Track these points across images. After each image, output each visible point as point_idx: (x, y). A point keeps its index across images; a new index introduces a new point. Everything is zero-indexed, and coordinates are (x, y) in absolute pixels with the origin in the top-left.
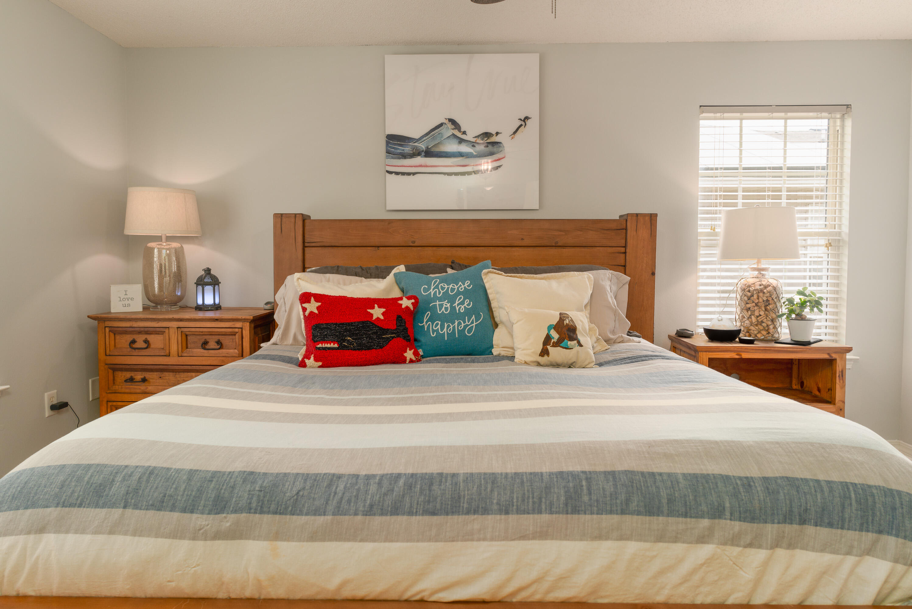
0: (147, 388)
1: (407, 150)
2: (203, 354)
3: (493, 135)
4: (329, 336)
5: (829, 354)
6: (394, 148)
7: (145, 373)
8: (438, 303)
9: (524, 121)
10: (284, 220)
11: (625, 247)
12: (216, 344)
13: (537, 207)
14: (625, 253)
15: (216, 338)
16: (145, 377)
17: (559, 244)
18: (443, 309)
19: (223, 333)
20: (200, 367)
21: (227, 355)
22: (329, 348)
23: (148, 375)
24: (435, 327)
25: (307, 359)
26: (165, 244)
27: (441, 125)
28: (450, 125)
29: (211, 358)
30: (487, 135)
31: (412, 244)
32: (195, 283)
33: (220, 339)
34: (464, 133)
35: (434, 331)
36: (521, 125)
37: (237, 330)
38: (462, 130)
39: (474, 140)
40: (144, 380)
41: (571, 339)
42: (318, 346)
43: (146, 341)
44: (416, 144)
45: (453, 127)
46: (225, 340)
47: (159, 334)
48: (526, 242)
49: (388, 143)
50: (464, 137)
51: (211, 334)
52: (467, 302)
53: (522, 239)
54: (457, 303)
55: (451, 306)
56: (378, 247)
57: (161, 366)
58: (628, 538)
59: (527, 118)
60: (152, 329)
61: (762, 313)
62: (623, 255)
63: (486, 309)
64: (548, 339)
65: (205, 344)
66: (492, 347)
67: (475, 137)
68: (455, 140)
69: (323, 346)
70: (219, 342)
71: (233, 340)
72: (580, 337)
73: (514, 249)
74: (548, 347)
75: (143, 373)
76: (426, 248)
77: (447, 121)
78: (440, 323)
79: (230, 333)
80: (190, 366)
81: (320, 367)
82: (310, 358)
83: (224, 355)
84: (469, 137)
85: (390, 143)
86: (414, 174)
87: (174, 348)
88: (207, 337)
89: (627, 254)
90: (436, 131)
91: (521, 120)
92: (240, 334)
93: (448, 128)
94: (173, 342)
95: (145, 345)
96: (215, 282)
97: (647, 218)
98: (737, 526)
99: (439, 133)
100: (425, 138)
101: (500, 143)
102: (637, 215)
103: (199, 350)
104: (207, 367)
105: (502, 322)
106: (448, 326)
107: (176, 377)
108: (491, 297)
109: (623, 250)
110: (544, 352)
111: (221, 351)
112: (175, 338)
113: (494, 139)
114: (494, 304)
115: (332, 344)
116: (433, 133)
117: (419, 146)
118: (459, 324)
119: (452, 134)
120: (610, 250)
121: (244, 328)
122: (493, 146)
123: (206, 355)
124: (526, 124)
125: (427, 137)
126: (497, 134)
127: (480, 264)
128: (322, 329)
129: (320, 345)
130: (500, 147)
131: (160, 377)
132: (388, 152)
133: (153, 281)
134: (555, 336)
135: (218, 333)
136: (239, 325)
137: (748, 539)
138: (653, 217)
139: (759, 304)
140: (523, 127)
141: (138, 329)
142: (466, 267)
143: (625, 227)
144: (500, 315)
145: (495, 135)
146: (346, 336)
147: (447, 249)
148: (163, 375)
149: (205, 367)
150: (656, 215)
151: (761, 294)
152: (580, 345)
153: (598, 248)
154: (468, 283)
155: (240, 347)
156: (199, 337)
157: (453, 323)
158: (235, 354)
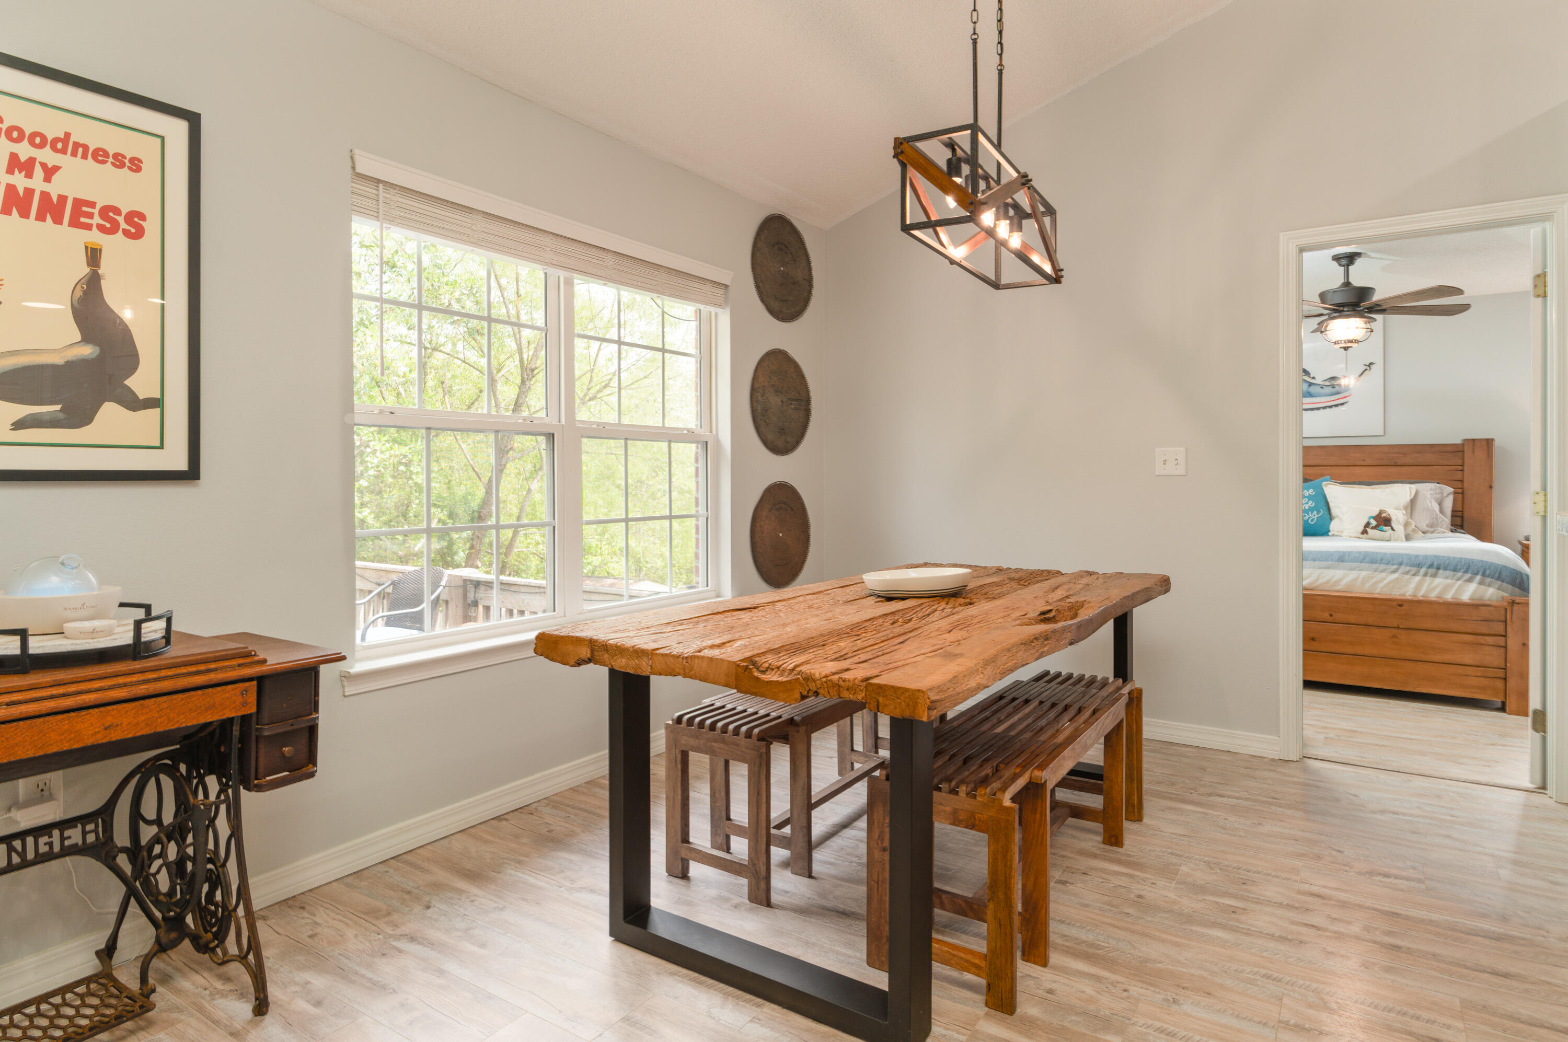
3: (1340, 379)
9: (1369, 366)
11: (1463, 466)
13: (1382, 434)
14: (1463, 470)
30: (1335, 379)
34: (1314, 378)
36: (1366, 369)
38: (1312, 376)
39: (1322, 383)
41: (1386, 525)
45: (1304, 374)
48: (1368, 463)
50: (1313, 381)
52: (1310, 502)
58: (1363, 570)
59: (1372, 364)
62: (1461, 472)
63: (1325, 508)
64: (1368, 525)
66: (1329, 531)
67: (1324, 380)
68: (1305, 382)
72: (1393, 525)
73: (1357, 468)
74: (1368, 529)
84: (1318, 381)
89: (1465, 471)
91: (1366, 365)
97: (1484, 443)
98: (1408, 568)
102: (1474, 440)
105: (1337, 517)
108: (1329, 500)
109: (1460, 468)
110: (1364, 532)
113: (1341, 381)
114: (1331, 505)
120: (1447, 468)
124: (1370, 368)
126: (1344, 377)
127: (1322, 479)
130: (1346, 387)
134: (1374, 523)
137: (1412, 573)
138: (1489, 443)
140: (1368, 370)
142: (1312, 480)
143: (1463, 450)
144: (1334, 511)
145: (1342, 378)
150: (1492, 440)
152: (1393, 529)
153: (1435, 467)
154: (1311, 491)
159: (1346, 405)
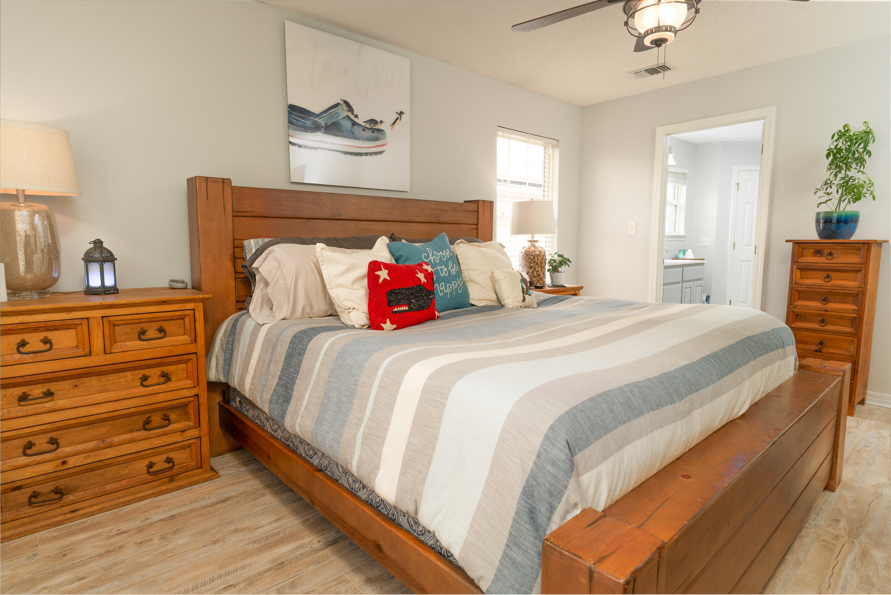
0: (56, 404)
1: (308, 123)
2: (143, 346)
3: (378, 123)
4: (402, 300)
5: (575, 291)
6: (296, 120)
7: (49, 384)
8: (439, 268)
9: (400, 115)
10: (210, 184)
11: (477, 224)
12: (158, 332)
13: (409, 189)
14: (477, 229)
15: (158, 325)
16: (48, 390)
17: (441, 221)
18: (444, 273)
19: (169, 318)
20: (141, 362)
21: (176, 343)
22: (403, 311)
23: (53, 387)
24: (442, 288)
25: (383, 323)
26: (22, 205)
27: (337, 105)
28: (344, 106)
29: (154, 350)
30: (373, 121)
31: (337, 218)
32: (82, 259)
33: (163, 325)
34: (356, 116)
35: (441, 291)
36: (398, 118)
37: (188, 312)
40: (49, 394)
42: (394, 310)
43: (46, 341)
44: (316, 119)
45: (347, 109)
46: (168, 326)
47: (69, 329)
48: (421, 219)
49: (290, 114)
50: (355, 120)
51: (151, 321)
52: (454, 266)
53: (419, 216)
54: (450, 267)
55: (447, 269)
56: (308, 219)
57: (80, 370)
60: (59, 323)
61: (539, 269)
62: (476, 231)
64: (523, 290)
65: (141, 335)
66: (471, 300)
67: (365, 122)
68: (349, 121)
69: (399, 310)
70: (161, 330)
71: (180, 325)
73: (413, 224)
74: (525, 295)
75: (46, 385)
76: (350, 222)
77: (342, 102)
78: (444, 284)
79: (177, 317)
80: (126, 364)
81: (395, 329)
82: (386, 322)
83: (171, 344)
85: (292, 113)
86: (315, 148)
87: (98, 343)
88: (144, 325)
89: (479, 230)
90: (334, 110)
91: (398, 113)
92: (192, 316)
93: (343, 108)
94: (96, 336)
95: (43, 347)
96: (109, 258)
97: (488, 204)
99: (336, 113)
100: (324, 115)
101: (383, 131)
102: (483, 200)
103: (135, 342)
104: (152, 360)
106: (449, 286)
107: (102, 382)
109: (475, 227)
110: (524, 299)
111: (165, 339)
112: (100, 330)
113: (379, 126)
115: (404, 307)
116: (331, 111)
117: (319, 122)
118: (455, 284)
119: (346, 115)
120: (469, 226)
121: (196, 309)
122: (378, 132)
123: (146, 347)
124: (401, 118)
125: (325, 114)
126: (381, 122)
128: (396, 294)
129: (396, 309)
130: (383, 134)
131: (76, 386)
132: (290, 122)
133: (17, 258)
134: (525, 287)
135: (161, 319)
136: (191, 306)
138: (491, 203)
139: (538, 263)
140: (399, 119)
141: (31, 325)
143: (476, 210)
145: (379, 123)
146: (412, 299)
147: (366, 223)
148: (79, 382)
149: (148, 361)
150: (493, 202)
151: (539, 257)
153: (463, 225)
155: (193, 332)
156: (132, 326)
157: (452, 284)
158: (187, 341)
159: (383, 154)
